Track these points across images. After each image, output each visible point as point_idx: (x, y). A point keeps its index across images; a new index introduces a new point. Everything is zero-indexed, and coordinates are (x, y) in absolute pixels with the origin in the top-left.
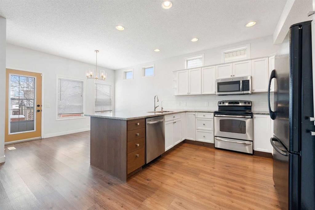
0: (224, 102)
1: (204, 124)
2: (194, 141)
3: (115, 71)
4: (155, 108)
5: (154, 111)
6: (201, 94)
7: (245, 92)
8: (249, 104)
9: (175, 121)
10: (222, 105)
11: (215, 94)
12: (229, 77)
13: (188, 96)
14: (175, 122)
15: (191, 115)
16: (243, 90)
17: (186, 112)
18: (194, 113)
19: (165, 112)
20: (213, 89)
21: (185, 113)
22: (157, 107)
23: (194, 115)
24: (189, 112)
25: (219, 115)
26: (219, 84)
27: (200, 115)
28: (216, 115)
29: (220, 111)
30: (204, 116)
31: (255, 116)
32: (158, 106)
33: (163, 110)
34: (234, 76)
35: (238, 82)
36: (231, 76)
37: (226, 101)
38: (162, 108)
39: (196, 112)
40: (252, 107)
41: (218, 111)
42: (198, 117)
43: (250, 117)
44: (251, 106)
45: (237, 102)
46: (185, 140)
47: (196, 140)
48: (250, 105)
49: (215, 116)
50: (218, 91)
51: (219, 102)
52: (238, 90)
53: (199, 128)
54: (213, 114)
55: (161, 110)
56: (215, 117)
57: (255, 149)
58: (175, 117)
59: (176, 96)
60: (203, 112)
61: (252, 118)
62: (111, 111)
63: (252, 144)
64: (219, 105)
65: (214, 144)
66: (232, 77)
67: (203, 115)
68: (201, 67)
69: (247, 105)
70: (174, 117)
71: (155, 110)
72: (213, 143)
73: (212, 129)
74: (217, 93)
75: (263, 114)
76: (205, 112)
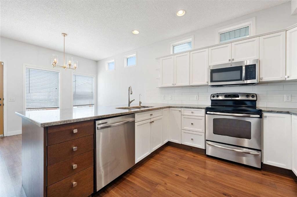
0: (218, 95)
1: (192, 124)
2: (179, 144)
3: (97, 62)
4: (130, 103)
5: (127, 106)
6: (189, 85)
7: (249, 82)
8: (253, 97)
9: (152, 120)
10: (216, 98)
11: (207, 85)
12: (227, 61)
13: (174, 87)
14: (153, 122)
15: (176, 111)
16: (247, 79)
17: (169, 107)
18: (180, 109)
19: (144, 107)
20: (205, 79)
21: (168, 109)
22: (132, 101)
23: (180, 111)
24: (174, 107)
25: (212, 113)
26: (213, 71)
27: (187, 112)
28: (208, 112)
29: (213, 107)
30: (192, 113)
31: (265, 114)
32: (134, 100)
33: (142, 105)
34: (233, 60)
35: (240, 68)
36: (230, 60)
37: (221, 94)
38: (140, 102)
39: (182, 107)
40: (257, 102)
41: (210, 107)
42: (185, 114)
43: (259, 116)
44: (255, 101)
45: (236, 95)
46: (169, 142)
47: (182, 144)
48: (255, 99)
49: (206, 113)
50: (212, 81)
51: (213, 95)
52: (239, 78)
53: (185, 128)
54: (204, 111)
55: (138, 105)
56: (206, 115)
57: (265, 162)
58: (153, 115)
59: (160, 88)
60: (191, 108)
61: (261, 117)
62: (94, 104)
63: (260, 155)
64: (212, 99)
65: (205, 150)
66: (230, 62)
67: (191, 111)
68: (190, 51)
69: (251, 98)
70: (151, 115)
71: (129, 105)
72: (204, 148)
73: (202, 130)
74: (210, 84)
75: (278, 112)
76: (193, 108)
